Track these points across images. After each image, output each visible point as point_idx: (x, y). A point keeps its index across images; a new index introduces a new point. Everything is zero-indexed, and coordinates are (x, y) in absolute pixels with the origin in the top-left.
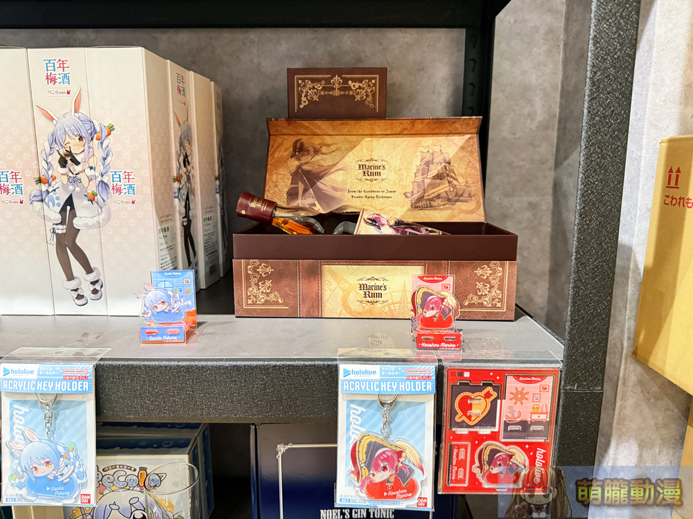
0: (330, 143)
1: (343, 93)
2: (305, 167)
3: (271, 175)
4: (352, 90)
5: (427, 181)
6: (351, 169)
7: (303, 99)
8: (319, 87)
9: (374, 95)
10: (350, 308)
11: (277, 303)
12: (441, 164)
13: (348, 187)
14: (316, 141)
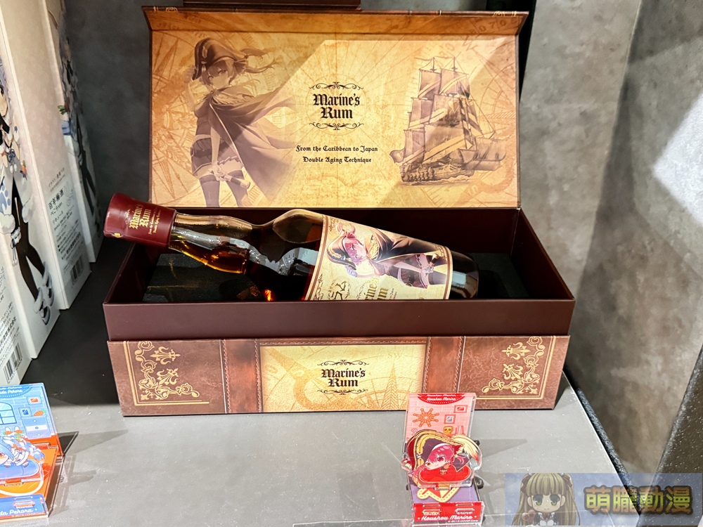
0: (262, 48)
2: (221, 99)
3: (162, 113)
5: (430, 129)
6: (300, 103)
12: (454, 94)
13: (297, 139)
14: (237, 44)
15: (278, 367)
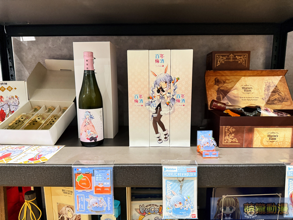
1: (234, 60)
2: (221, 88)
3: (209, 91)
4: (237, 59)
5: (270, 94)
6: (239, 89)
7: (218, 62)
8: (225, 58)
9: (245, 61)
10: (263, 144)
11: (236, 142)
12: (273, 87)
13: (240, 96)
14: (223, 78)
15: (257, 134)
